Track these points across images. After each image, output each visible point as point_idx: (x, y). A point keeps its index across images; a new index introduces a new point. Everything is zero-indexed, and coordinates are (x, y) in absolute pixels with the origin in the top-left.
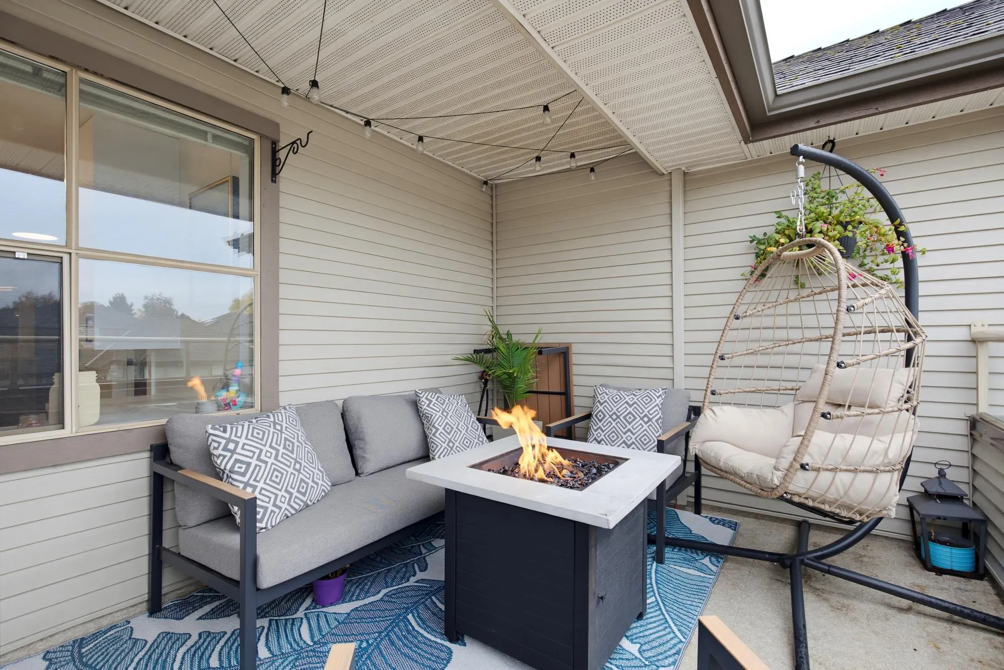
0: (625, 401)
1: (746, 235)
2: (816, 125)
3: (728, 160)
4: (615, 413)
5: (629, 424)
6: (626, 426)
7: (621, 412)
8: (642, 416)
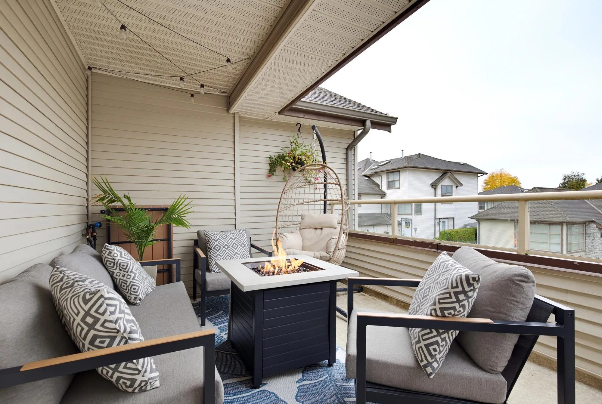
0: (230, 237)
1: (268, 155)
2: (303, 117)
3: (258, 116)
4: (226, 245)
5: (236, 250)
6: (234, 251)
7: (230, 244)
8: (241, 244)
